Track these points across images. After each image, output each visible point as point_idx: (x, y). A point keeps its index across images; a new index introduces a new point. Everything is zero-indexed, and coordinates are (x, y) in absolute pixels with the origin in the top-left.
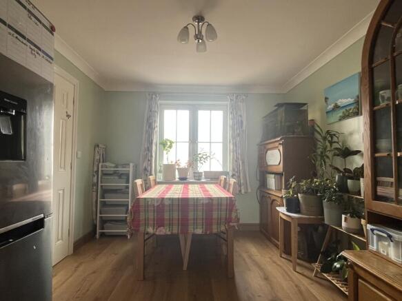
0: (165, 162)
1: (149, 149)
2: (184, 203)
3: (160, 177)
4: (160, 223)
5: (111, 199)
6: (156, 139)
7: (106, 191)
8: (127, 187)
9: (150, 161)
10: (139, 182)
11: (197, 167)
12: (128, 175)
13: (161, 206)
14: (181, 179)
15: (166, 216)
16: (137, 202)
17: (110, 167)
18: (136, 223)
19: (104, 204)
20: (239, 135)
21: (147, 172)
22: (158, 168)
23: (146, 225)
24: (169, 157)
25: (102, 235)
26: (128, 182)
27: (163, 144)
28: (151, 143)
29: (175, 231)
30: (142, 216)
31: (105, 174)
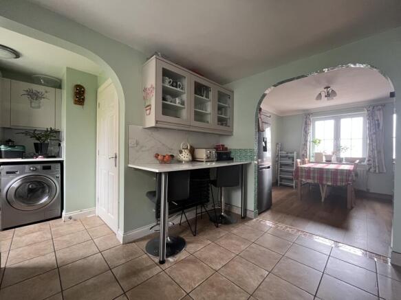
0: (316, 152)
1: (305, 145)
2: (321, 171)
3: (312, 159)
4: (308, 177)
5: (284, 169)
6: (310, 138)
7: (282, 165)
8: (293, 164)
9: (306, 151)
10: (299, 160)
11: (339, 154)
12: (293, 158)
13: (309, 171)
14: (327, 161)
15: (312, 175)
16: (297, 168)
17: (284, 153)
18: (297, 176)
19: (281, 170)
20: (375, 133)
21: (304, 156)
22: (311, 155)
23: (302, 178)
24: (318, 149)
25: (281, 185)
26: (293, 161)
27: (314, 142)
28: (307, 141)
29: (316, 182)
30: (300, 174)
31: (281, 157)
